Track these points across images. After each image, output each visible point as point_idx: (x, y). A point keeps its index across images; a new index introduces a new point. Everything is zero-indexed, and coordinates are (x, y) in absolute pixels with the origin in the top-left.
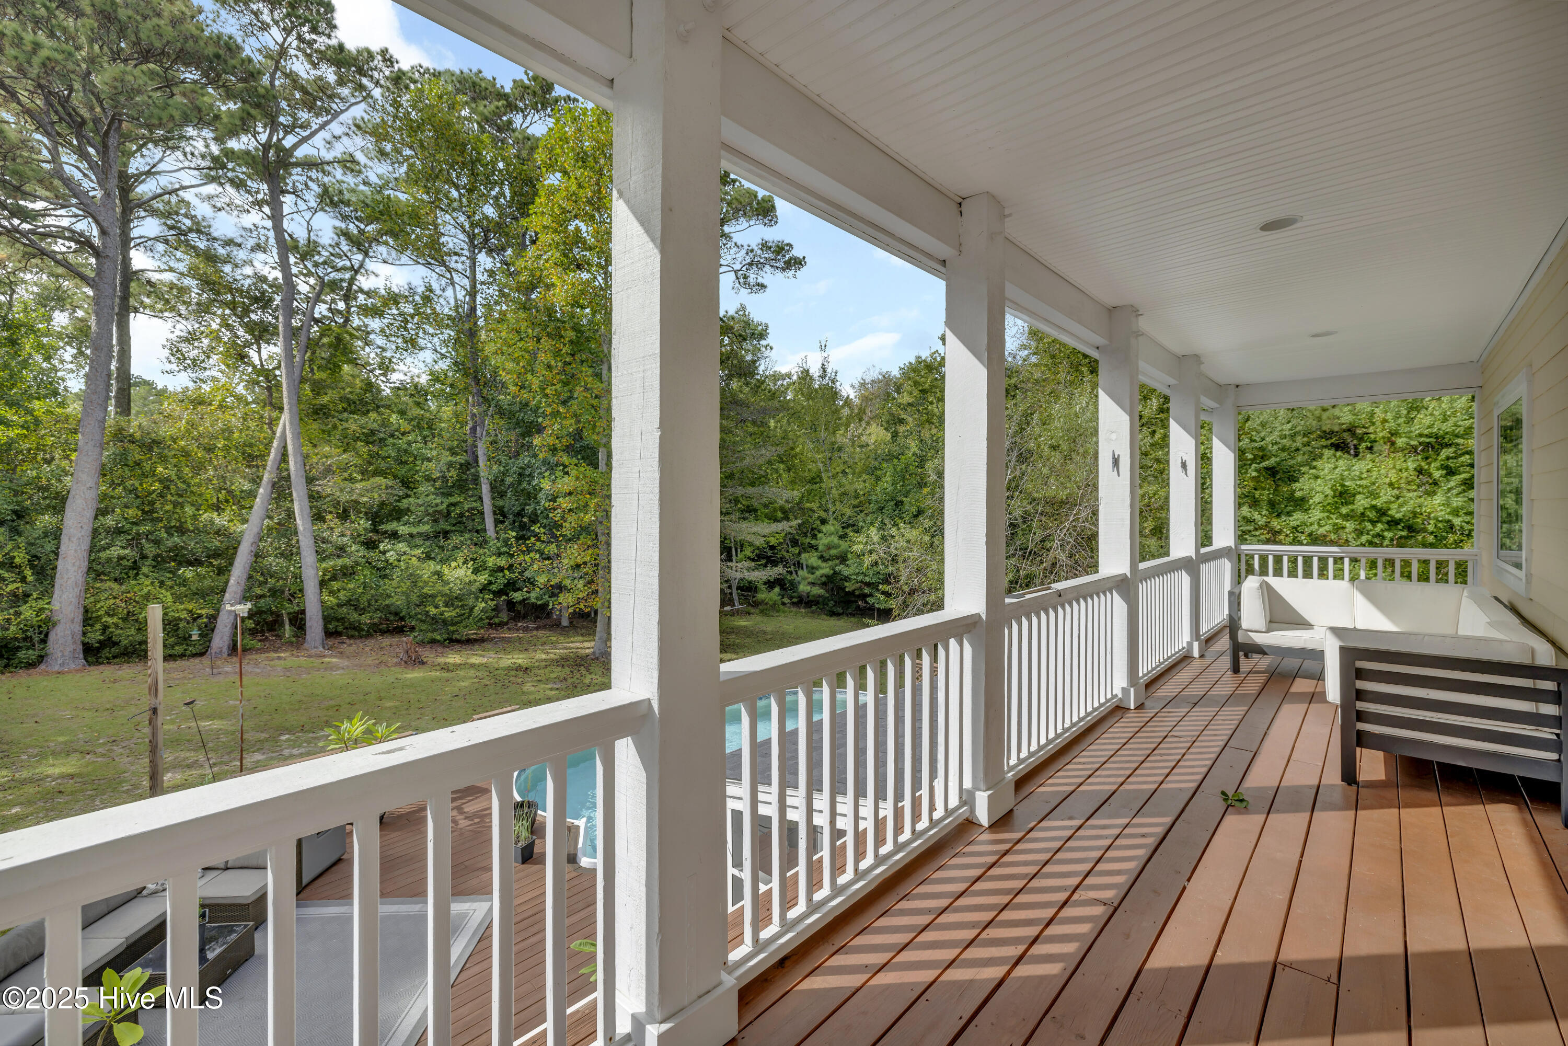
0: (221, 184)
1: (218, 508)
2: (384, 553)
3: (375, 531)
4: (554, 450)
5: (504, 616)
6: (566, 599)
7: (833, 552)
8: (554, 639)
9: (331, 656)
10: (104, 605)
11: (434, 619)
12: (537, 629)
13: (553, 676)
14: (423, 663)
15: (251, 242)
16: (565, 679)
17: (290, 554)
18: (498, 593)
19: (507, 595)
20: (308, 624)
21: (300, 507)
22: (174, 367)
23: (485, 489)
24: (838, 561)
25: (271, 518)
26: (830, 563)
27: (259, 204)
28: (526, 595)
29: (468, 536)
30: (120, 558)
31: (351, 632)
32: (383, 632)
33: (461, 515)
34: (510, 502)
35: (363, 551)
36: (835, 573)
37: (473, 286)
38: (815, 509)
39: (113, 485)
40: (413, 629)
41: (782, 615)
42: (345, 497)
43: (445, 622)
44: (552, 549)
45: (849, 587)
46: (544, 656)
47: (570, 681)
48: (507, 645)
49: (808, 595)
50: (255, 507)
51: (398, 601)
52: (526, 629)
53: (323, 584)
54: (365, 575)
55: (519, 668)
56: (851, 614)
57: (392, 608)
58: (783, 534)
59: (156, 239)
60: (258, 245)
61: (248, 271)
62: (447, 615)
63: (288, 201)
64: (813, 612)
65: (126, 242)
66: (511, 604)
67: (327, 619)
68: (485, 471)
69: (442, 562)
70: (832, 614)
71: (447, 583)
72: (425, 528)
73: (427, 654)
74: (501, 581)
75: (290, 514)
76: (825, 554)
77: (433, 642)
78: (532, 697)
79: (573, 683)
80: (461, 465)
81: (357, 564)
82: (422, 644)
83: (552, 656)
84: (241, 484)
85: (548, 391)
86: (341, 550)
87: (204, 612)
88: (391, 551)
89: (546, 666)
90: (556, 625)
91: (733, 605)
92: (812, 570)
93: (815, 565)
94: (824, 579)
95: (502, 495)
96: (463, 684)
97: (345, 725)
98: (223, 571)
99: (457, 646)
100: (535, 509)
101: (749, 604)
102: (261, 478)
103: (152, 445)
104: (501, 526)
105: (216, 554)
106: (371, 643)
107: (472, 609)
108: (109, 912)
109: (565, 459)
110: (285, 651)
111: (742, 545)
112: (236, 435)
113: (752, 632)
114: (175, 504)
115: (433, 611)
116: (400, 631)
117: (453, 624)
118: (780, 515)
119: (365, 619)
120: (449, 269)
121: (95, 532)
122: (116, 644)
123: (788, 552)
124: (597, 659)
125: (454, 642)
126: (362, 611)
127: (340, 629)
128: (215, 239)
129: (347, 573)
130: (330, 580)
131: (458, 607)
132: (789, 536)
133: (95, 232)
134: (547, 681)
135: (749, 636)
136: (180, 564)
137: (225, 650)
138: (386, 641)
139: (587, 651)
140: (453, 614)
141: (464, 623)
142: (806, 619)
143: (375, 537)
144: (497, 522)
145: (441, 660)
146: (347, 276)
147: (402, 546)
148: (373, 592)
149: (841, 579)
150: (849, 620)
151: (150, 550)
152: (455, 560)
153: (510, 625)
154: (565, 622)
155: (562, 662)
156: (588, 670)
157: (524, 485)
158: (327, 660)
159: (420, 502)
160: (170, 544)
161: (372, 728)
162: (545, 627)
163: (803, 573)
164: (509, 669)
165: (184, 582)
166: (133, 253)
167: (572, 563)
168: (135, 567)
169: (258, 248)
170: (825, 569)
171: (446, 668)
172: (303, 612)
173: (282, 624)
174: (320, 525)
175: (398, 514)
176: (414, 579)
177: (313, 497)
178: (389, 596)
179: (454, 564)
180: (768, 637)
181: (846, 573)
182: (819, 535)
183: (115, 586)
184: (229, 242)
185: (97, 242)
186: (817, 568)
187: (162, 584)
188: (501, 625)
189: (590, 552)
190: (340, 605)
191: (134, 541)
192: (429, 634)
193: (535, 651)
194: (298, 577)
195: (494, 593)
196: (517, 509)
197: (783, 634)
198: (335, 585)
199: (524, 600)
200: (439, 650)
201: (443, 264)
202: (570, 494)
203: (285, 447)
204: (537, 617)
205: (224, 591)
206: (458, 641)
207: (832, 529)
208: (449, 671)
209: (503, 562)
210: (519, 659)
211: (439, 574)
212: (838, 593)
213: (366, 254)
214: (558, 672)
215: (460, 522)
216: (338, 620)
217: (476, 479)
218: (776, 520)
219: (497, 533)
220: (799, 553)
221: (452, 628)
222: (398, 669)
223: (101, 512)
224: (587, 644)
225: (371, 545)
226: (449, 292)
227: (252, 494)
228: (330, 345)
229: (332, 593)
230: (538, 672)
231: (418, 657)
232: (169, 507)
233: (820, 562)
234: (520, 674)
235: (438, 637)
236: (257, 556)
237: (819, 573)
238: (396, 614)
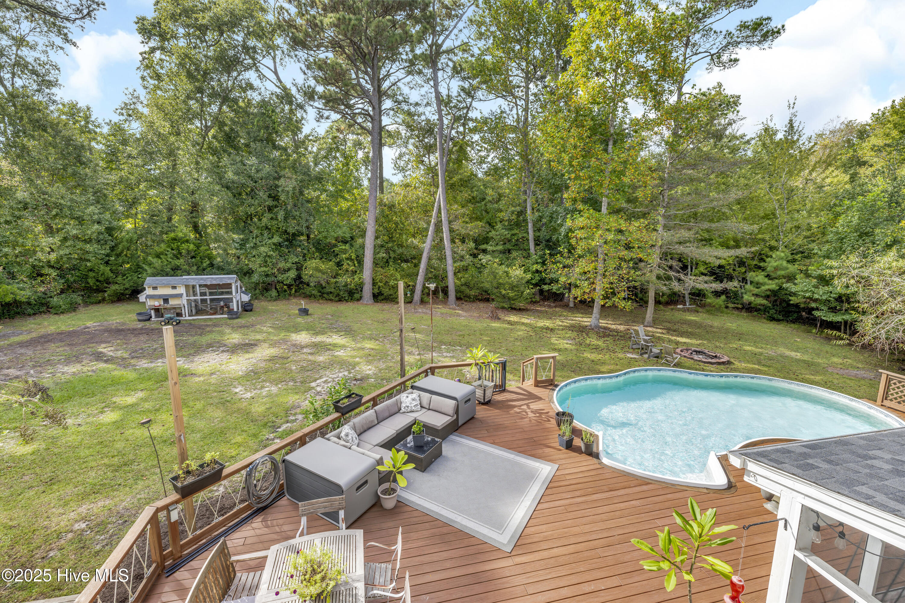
0: (413, 75)
1: (414, 236)
2: (480, 260)
3: (476, 249)
4: (575, 200)
5: (538, 298)
6: (575, 292)
7: (782, 273)
8: (565, 314)
9: (459, 310)
10: (379, 278)
11: (504, 296)
12: (555, 307)
13: (567, 335)
14: (499, 319)
15: (425, 102)
16: (575, 339)
17: (442, 259)
18: (536, 285)
19: (540, 286)
20: (449, 293)
21: (446, 235)
22: (396, 172)
23: (530, 225)
24: (784, 280)
25: (434, 241)
26: (777, 281)
27: (427, 81)
28: (550, 287)
29: (521, 252)
30: (383, 258)
31: (467, 299)
32: (480, 300)
33: (518, 240)
34: (544, 234)
35: (471, 258)
36: (781, 288)
37: (527, 105)
38: (768, 239)
39: (380, 226)
40: (493, 300)
41: (725, 315)
42: (463, 232)
43: (509, 298)
44: (569, 262)
45: (794, 300)
46: (561, 323)
47: (577, 340)
48: (540, 315)
49: (750, 303)
50: (429, 236)
51: (487, 285)
52: (549, 306)
53: (455, 274)
54: (472, 270)
55: (547, 328)
56: (791, 321)
57: (484, 289)
58: (734, 257)
59: (390, 109)
60: (428, 103)
61: (423, 117)
62: (510, 295)
63: (440, 73)
64: (754, 316)
65: (380, 113)
66: (541, 292)
67: (457, 291)
68: (530, 216)
69: (508, 266)
70: (772, 319)
71: (510, 278)
72: (500, 247)
73: (501, 315)
74: (538, 278)
75: (442, 240)
76: (772, 274)
77: (503, 308)
78: (556, 347)
79: (579, 342)
80: (518, 212)
81: (469, 265)
82: (497, 308)
83: (565, 324)
84: (423, 224)
85: (574, 163)
86: (462, 258)
87: (411, 283)
88: (484, 259)
89: (563, 330)
90: (566, 306)
91: (685, 305)
92: (758, 285)
93: (761, 281)
94: (768, 293)
95: (539, 230)
96: (519, 333)
97: (474, 350)
98: (416, 266)
99: (515, 312)
100: (558, 238)
101: (697, 305)
102: (431, 222)
103: (391, 207)
104: (538, 247)
105: (414, 258)
106: (475, 305)
107: (522, 293)
108: (390, 416)
109: (581, 207)
110: (440, 305)
111: (697, 264)
112: (420, 201)
113: (700, 325)
114: (400, 234)
115: (504, 292)
116: (487, 300)
117: (513, 300)
118: (732, 243)
119: (472, 293)
120: (515, 97)
121: (375, 246)
122: (383, 294)
123: (734, 270)
124: (593, 329)
125: (514, 309)
126: (471, 289)
127: (462, 297)
128: (411, 104)
129: (465, 269)
130: (458, 272)
131: (516, 291)
132: (737, 259)
133: (370, 109)
134: (564, 338)
135: (699, 328)
136: (402, 261)
137: (419, 302)
138: (482, 305)
139: (586, 323)
140: (513, 294)
141: (519, 300)
142: (747, 321)
143: (475, 251)
144: (537, 245)
145: (506, 318)
146: (465, 111)
147: (488, 257)
148: (476, 280)
149: (786, 294)
150: (789, 325)
151: (392, 255)
152: (515, 265)
153: (541, 303)
154: (571, 305)
155: (572, 328)
156: (587, 335)
157: (553, 223)
158: (457, 311)
159: (498, 233)
160: (398, 252)
161: (487, 354)
162: (560, 306)
163: (748, 286)
164: (542, 328)
165: (403, 270)
166: (383, 118)
167: (582, 271)
168: (387, 262)
169: (428, 104)
170: (772, 285)
171: (510, 323)
172: (447, 287)
173: (439, 292)
174: (454, 245)
175: (486, 240)
176: (494, 274)
177: (451, 231)
178: (483, 282)
179: (514, 268)
180: (715, 330)
181: (793, 290)
182: (768, 260)
183: (382, 270)
184: (417, 104)
185: (371, 113)
186: (763, 284)
187: (396, 270)
188: (536, 302)
189: (593, 264)
190: (462, 285)
191: (387, 251)
192: (501, 304)
193: (555, 319)
194: (445, 270)
195: (533, 284)
196: (547, 237)
197: (727, 329)
198: (460, 275)
199: (549, 290)
200: (506, 312)
201: (513, 95)
202: (583, 228)
203: (440, 206)
204: (555, 300)
205: (417, 275)
206: (515, 309)
207: (783, 254)
208: (512, 325)
209: (539, 267)
210: (548, 323)
211: (507, 273)
212: (780, 304)
213: (473, 97)
214: (569, 334)
215: (517, 245)
216: (461, 292)
217: (525, 220)
218: (728, 247)
219: (536, 251)
220: (745, 272)
221: (512, 302)
222: (488, 321)
223: (377, 238)
224: (585, 319)
225: (475, 256)
226: (514, 111)
227: (427, 230)
228: (457, 151)
229: (458, 279)
230: (559, 332)
231: (497, 315)
232: (397, 236)
233: (766, 280)
234: (549, 332)
235: (506, 306)
236: (429, 259)
237: (763, 288)
238: (486, 292)
